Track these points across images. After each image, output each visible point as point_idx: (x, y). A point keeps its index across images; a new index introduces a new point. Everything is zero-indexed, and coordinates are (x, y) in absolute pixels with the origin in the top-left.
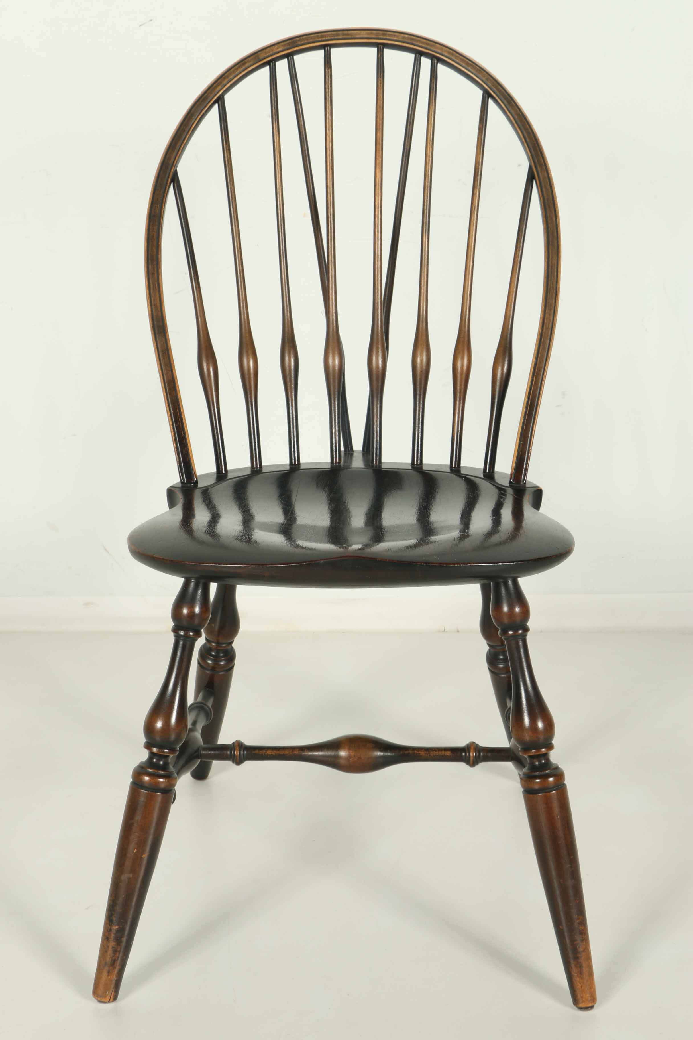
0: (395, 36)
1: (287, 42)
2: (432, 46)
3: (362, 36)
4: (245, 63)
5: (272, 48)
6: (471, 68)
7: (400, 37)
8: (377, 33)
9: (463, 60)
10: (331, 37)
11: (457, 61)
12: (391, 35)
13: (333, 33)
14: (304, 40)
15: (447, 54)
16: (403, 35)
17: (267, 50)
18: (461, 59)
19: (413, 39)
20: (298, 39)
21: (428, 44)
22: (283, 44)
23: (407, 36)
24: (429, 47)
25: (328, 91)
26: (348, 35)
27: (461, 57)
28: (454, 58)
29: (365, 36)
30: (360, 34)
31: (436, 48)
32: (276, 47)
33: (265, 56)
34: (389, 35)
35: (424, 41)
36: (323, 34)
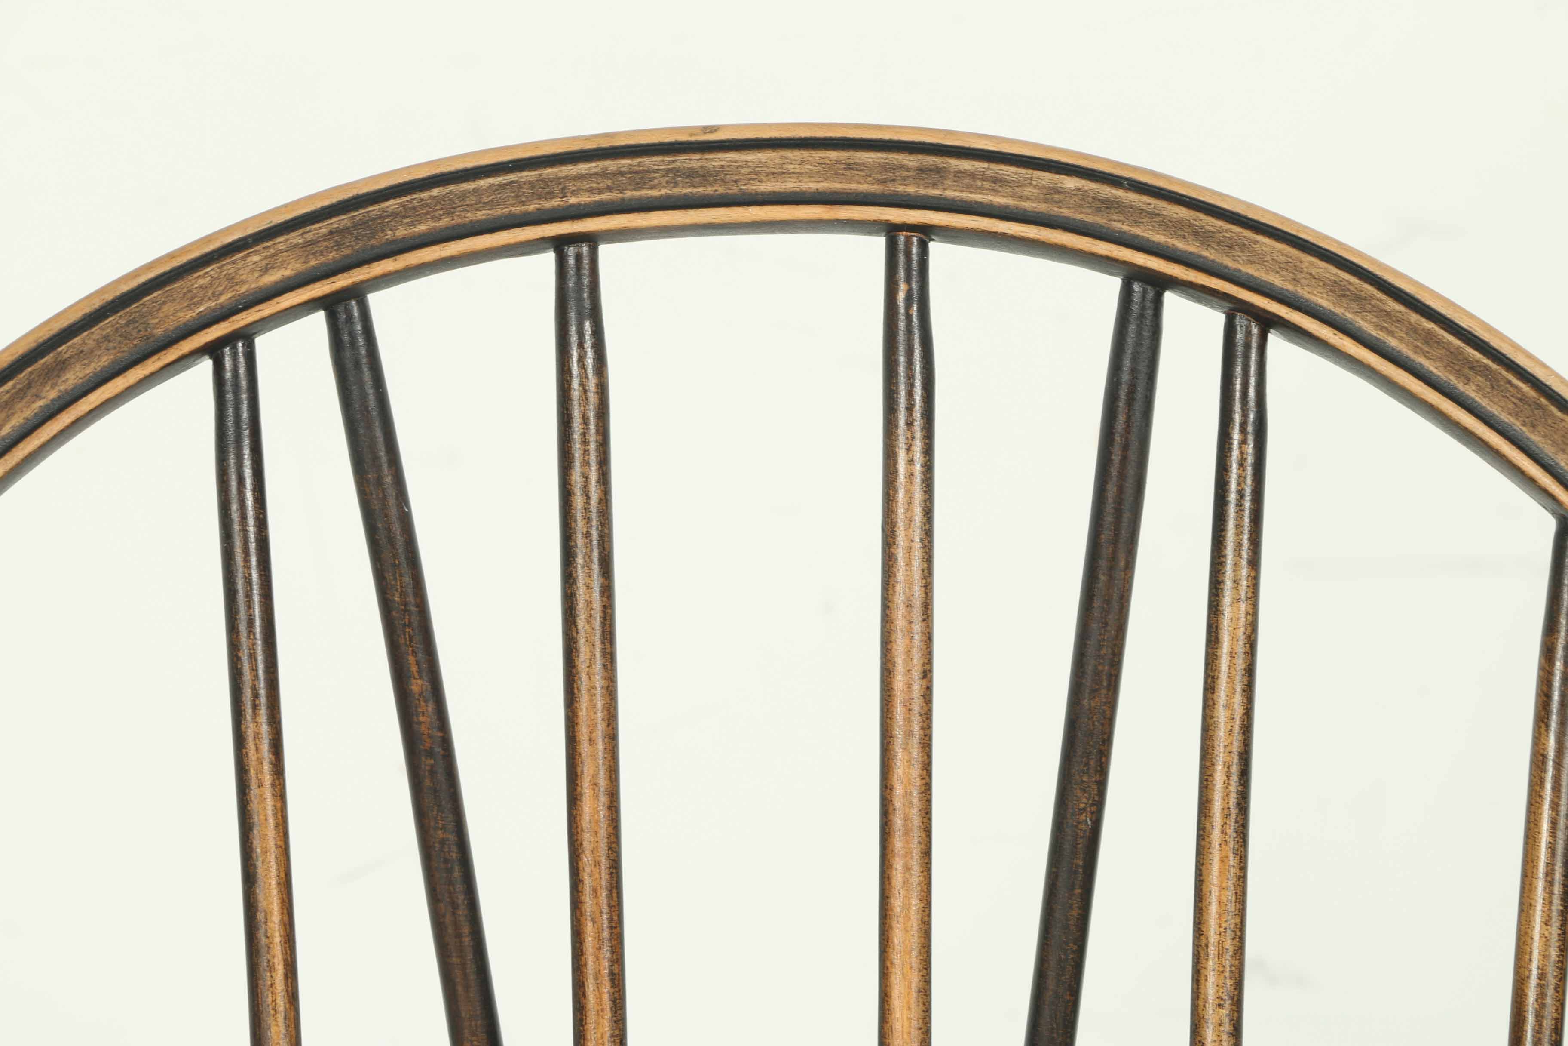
0: (996, 180)
1: (321, 228)
2: (1230, 246)
3: (790, 185)
4: (63, 365)
5: (228, 266)
6: (1479, 389)
7: (1028, 191)
8: (885, 168)
9: (1429, 337)
10: (601, 192)
11: (1393, 342)
12: (972, 175)
13: (611, 165)
14: (428, 210)
15: (1324, 302)
16: (1046, 178)
17: (200, 279)
18: (1414, 330)
19: (1110, 205)
20: (392, 204)
21: (1199, 234)
22: (295, 238)
23: (1070, 183)
24: (1210, 254)
25: (587, 509)
26: (705, 176)
27: (1414, 317)
28: (1366, 325)
29: (810, 185)
30: (781, 174)
31: (1260, 260)
32: (256, 258)
33: (188, 316)
34: (959, 174)
35: (1182, 212)
36: (548, 172)
